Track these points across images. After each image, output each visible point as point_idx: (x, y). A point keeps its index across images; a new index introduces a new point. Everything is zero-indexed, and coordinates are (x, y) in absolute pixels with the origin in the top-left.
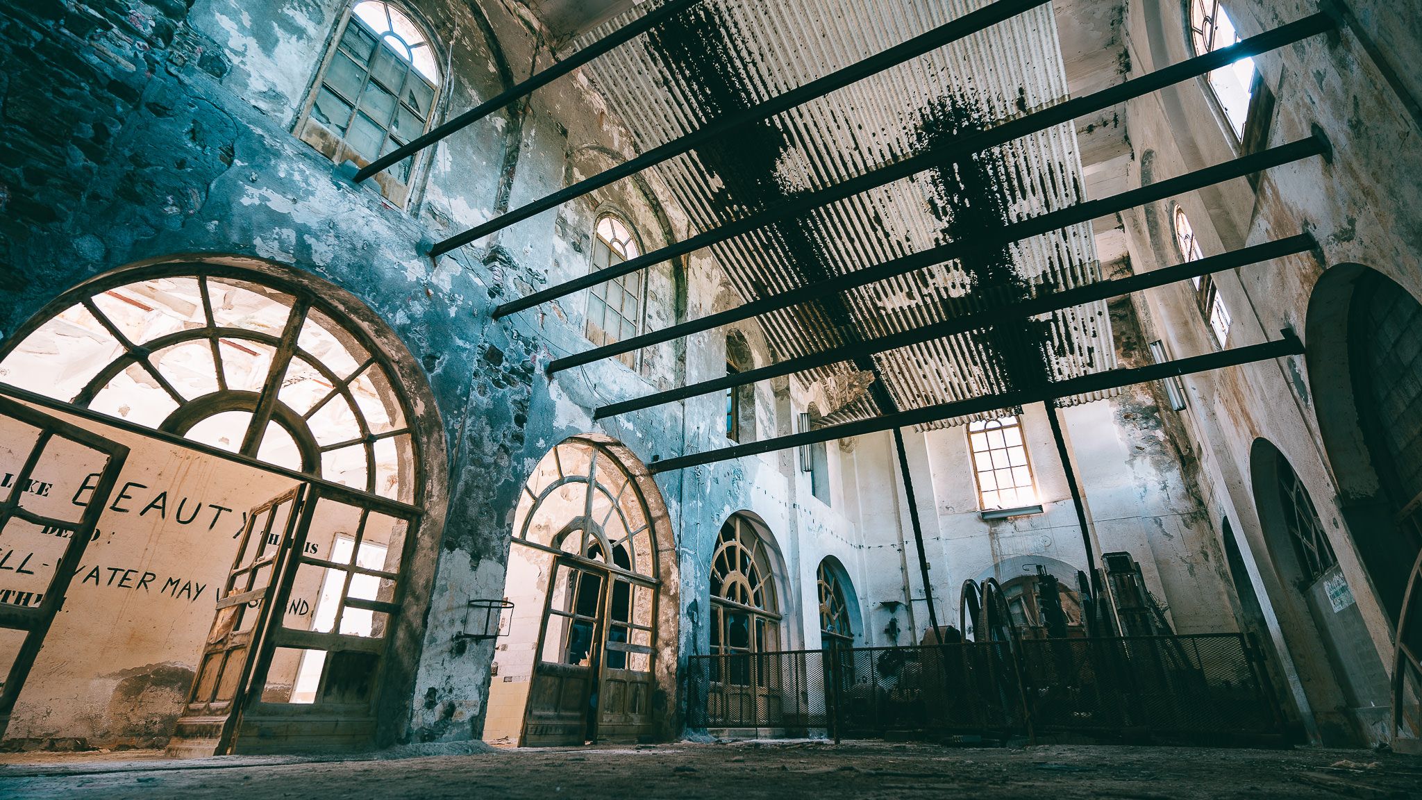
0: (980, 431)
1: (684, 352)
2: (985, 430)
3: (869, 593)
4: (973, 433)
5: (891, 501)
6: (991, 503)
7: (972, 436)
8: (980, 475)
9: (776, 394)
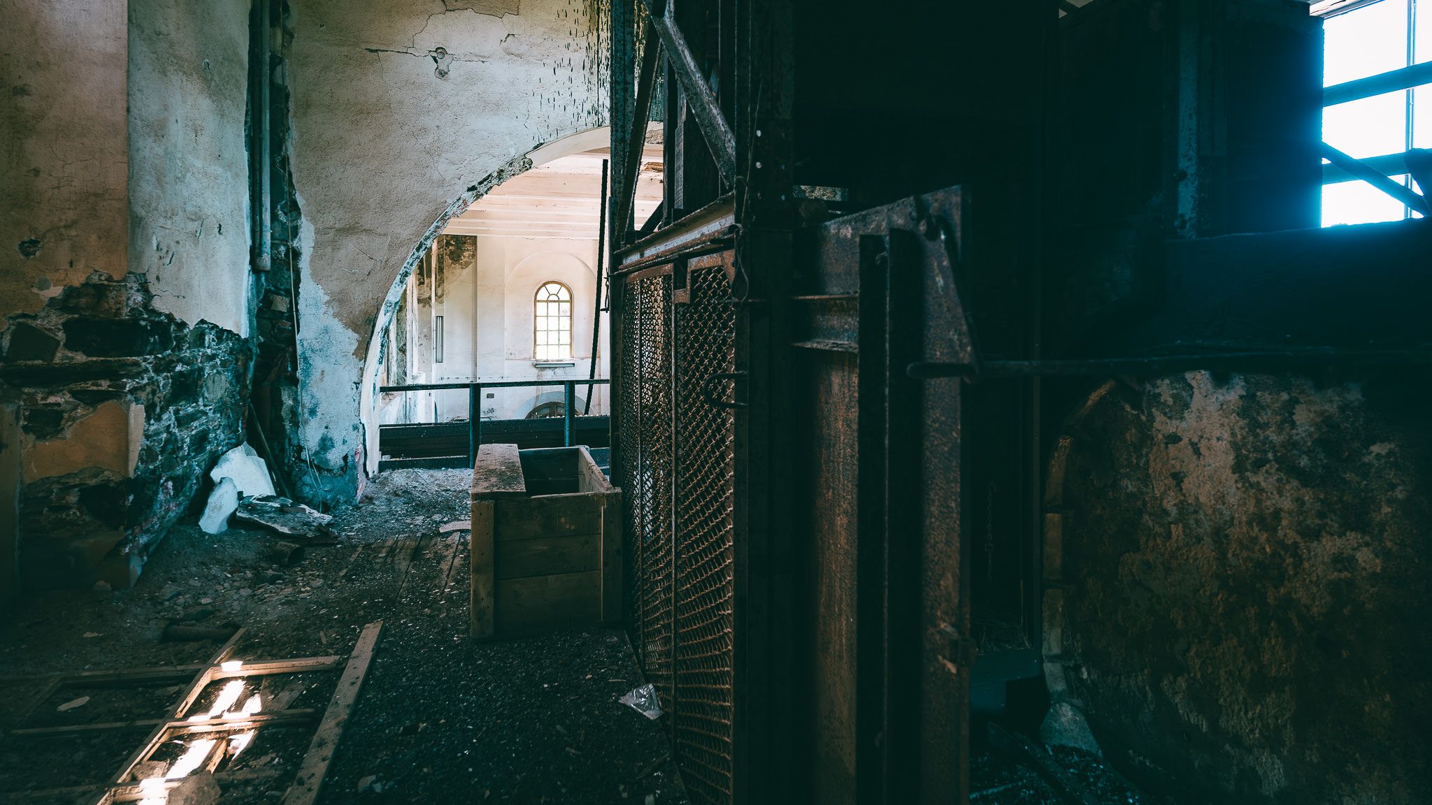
0: (544, 301)
1: (405, 345)
2: (547, 301)
3: (445, 411)
4: (539, 301)
5: (470, 345)
6: (542, 355)
7: (538, 304)
8: (538, 333)
9: (419, 301)
